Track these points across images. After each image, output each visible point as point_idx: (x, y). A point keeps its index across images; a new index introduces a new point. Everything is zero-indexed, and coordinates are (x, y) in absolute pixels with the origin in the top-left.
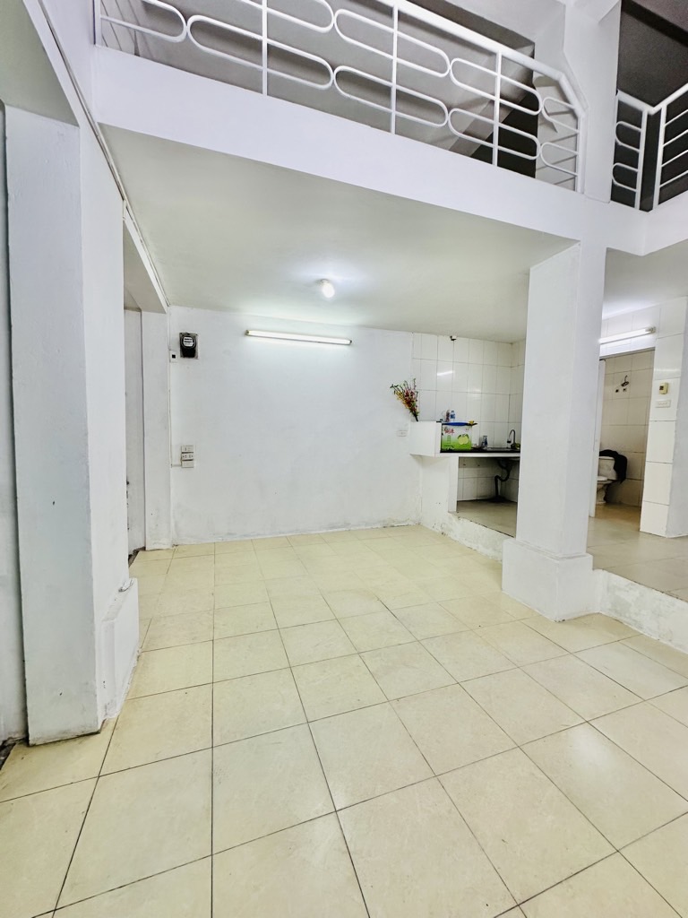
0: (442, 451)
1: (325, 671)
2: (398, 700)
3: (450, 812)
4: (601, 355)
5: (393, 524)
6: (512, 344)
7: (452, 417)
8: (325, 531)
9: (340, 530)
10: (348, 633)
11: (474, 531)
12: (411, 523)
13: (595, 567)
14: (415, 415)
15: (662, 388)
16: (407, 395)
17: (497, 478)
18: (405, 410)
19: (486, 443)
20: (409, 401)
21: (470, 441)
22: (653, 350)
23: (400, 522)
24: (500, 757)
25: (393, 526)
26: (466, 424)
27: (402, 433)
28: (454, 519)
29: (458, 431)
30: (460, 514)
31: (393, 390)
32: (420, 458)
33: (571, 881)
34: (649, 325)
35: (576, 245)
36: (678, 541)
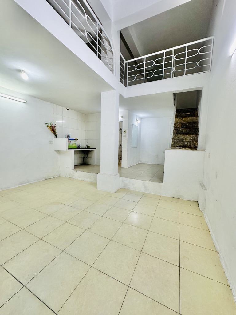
0: (69, 149)
1: (57, 233)
2: (88, 228)
3: (119, 245)
4: (119, 121)
5: (49, 178)
6: (85, 114)
7: (69, 137)
8: (17, 186)
9: (25, 184)
10: (57, 218)
11: (82, 174)
12: (56, 176)
13: (120, 176)
14: (56, 135)
15: (124, 132)
16: (53, 128)
17: (83, 157)
18: (51, 134)
19: (80, 146)
20: (53, 130)
21: (76, 146)
22: (122, 122)
23: (52, 177)
24: (121, 227)
25: (49, 179)
26: (75, 140)
27: (51, 142)
28: (74, 172)
29: (73, 142)
30: (76, 170)
31: (46, 125)
32: (58, 152)
33: (146, 241)
34: (122, 116)
35: (114, 90)
36: (129, 168)
